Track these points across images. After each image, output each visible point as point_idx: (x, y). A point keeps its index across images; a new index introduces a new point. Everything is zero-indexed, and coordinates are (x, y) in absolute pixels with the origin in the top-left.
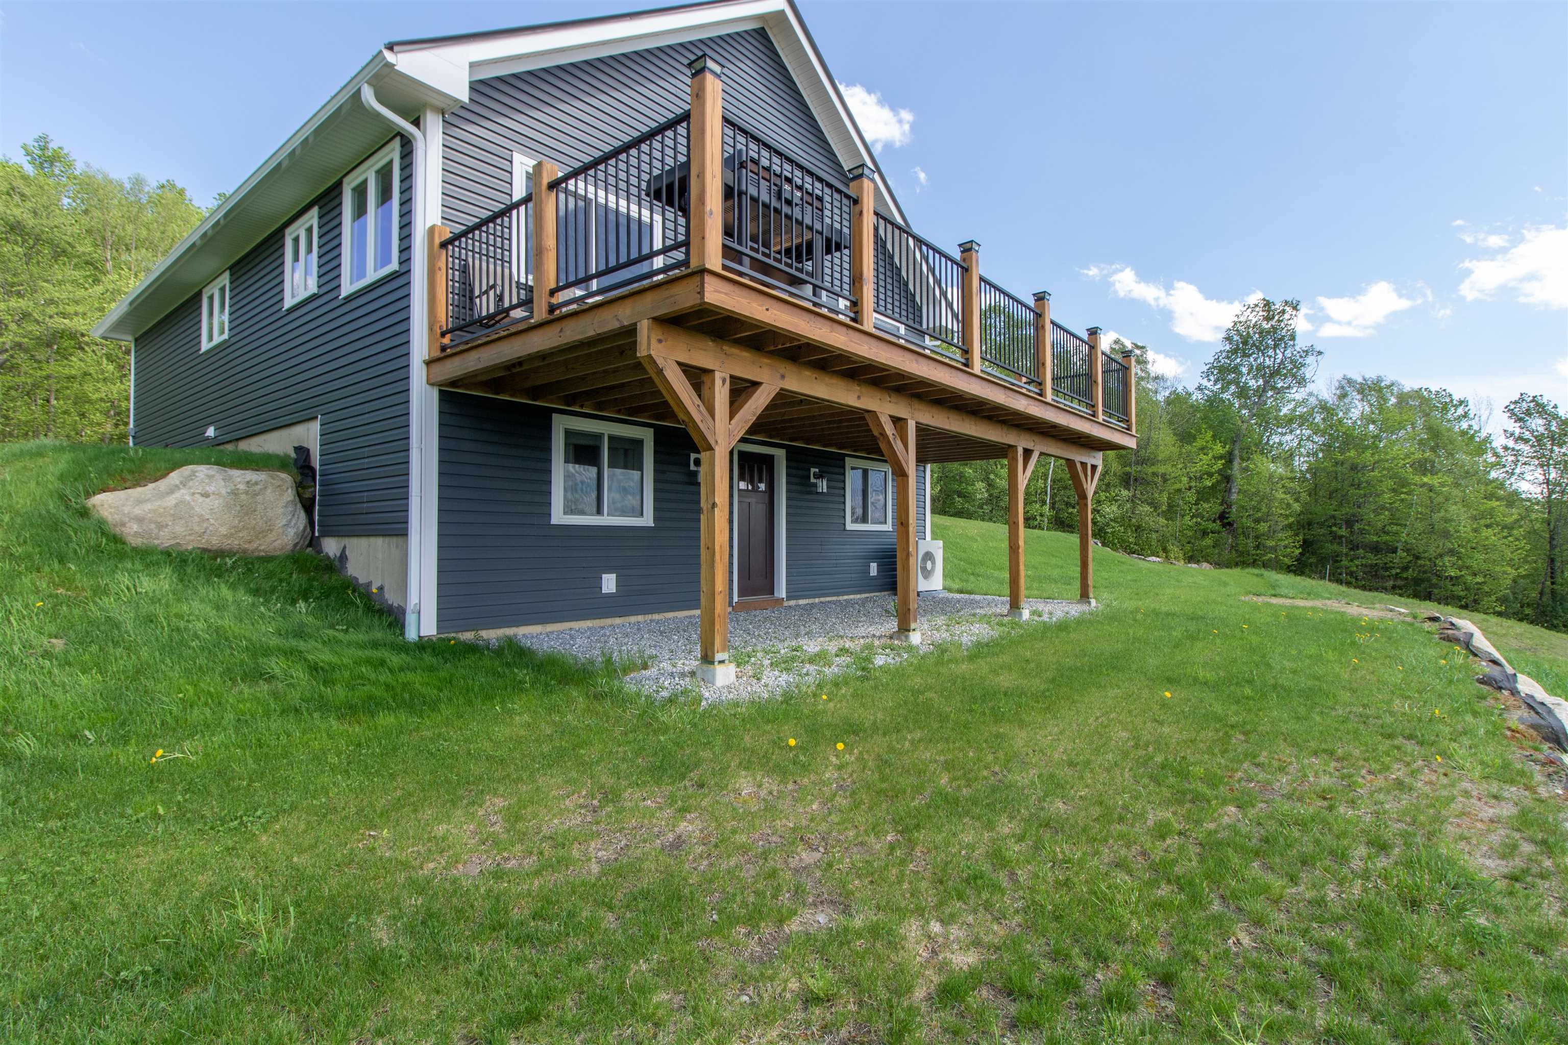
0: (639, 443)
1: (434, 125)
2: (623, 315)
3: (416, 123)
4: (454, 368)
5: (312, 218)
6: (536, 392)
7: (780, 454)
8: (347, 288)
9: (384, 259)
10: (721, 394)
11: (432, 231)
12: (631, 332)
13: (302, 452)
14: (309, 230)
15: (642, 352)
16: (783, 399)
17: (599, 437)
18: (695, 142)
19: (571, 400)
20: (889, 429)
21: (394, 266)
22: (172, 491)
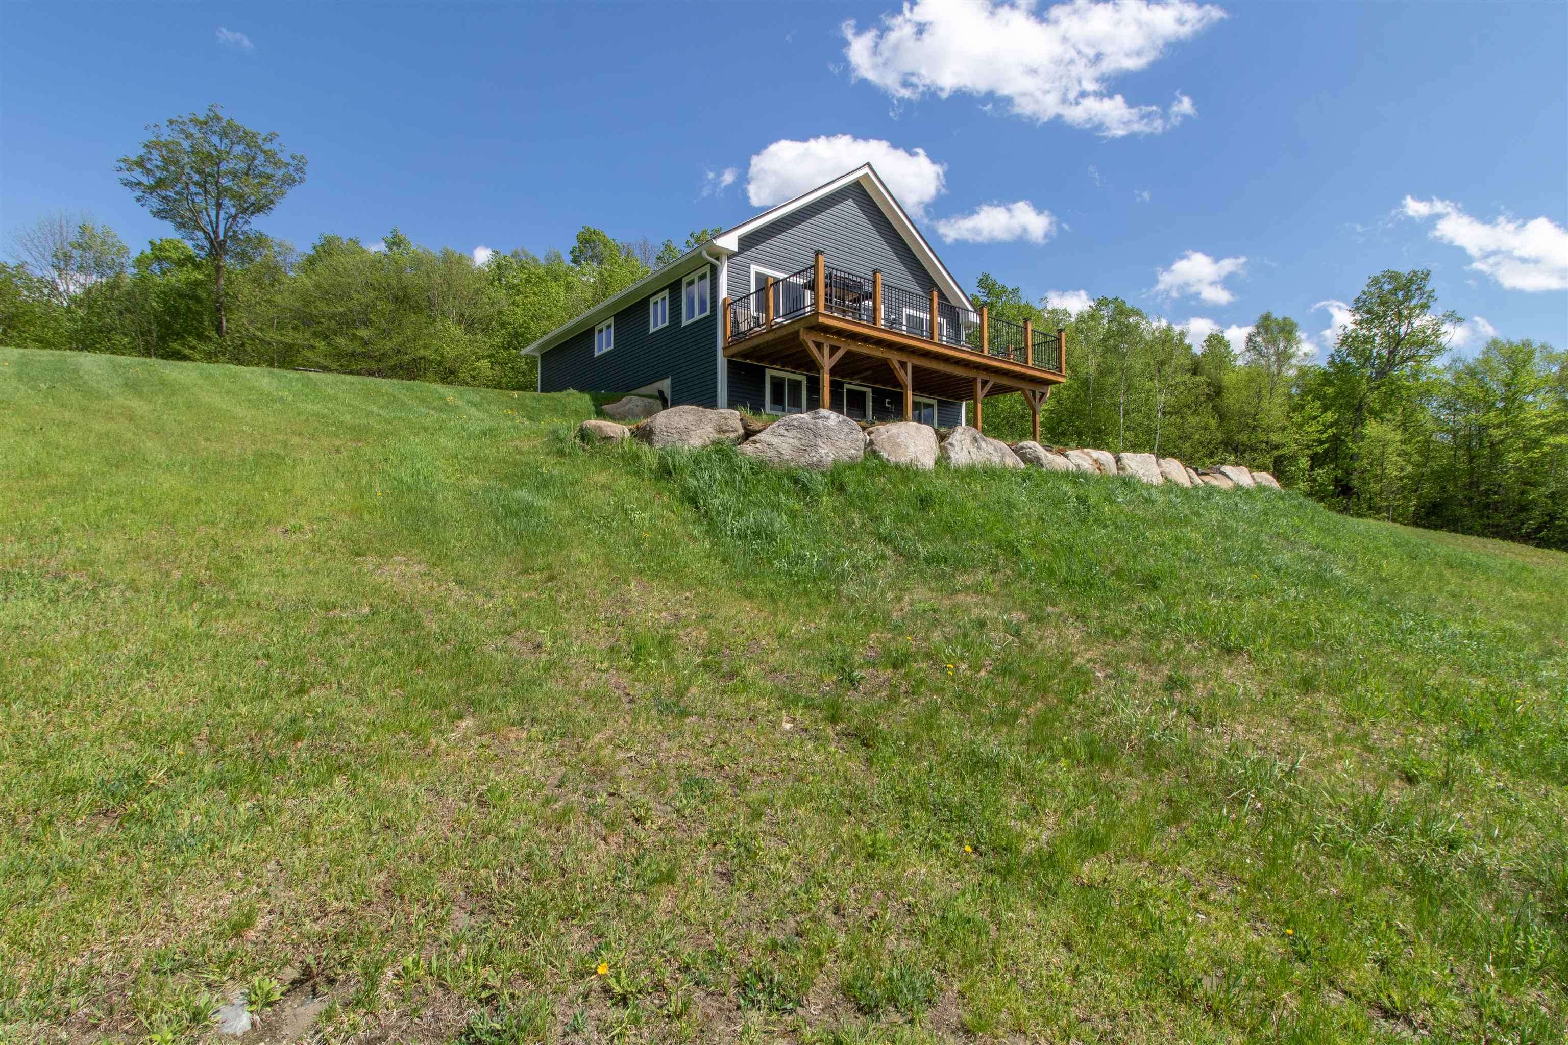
0: (800, 382)
1: (724, 258)
2: (796, 327)
3: (718, 259)
4: (734, 350)
5: (666, 293)
6: (760, 359)
7: (869, 391)
8: (685, 322)
9: (703, 309)
10: (826, 351)
11: (725, 300)
12: (797, 332)
13: (661, 393)
14: (664, 299)
15: (801, 338)
16: (849, 354)
17: (783, 379)
18: (816, 274)
19: (773, 362)
20: (897, 366)
21: (708, 313)
22: (626, 404)
